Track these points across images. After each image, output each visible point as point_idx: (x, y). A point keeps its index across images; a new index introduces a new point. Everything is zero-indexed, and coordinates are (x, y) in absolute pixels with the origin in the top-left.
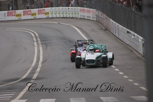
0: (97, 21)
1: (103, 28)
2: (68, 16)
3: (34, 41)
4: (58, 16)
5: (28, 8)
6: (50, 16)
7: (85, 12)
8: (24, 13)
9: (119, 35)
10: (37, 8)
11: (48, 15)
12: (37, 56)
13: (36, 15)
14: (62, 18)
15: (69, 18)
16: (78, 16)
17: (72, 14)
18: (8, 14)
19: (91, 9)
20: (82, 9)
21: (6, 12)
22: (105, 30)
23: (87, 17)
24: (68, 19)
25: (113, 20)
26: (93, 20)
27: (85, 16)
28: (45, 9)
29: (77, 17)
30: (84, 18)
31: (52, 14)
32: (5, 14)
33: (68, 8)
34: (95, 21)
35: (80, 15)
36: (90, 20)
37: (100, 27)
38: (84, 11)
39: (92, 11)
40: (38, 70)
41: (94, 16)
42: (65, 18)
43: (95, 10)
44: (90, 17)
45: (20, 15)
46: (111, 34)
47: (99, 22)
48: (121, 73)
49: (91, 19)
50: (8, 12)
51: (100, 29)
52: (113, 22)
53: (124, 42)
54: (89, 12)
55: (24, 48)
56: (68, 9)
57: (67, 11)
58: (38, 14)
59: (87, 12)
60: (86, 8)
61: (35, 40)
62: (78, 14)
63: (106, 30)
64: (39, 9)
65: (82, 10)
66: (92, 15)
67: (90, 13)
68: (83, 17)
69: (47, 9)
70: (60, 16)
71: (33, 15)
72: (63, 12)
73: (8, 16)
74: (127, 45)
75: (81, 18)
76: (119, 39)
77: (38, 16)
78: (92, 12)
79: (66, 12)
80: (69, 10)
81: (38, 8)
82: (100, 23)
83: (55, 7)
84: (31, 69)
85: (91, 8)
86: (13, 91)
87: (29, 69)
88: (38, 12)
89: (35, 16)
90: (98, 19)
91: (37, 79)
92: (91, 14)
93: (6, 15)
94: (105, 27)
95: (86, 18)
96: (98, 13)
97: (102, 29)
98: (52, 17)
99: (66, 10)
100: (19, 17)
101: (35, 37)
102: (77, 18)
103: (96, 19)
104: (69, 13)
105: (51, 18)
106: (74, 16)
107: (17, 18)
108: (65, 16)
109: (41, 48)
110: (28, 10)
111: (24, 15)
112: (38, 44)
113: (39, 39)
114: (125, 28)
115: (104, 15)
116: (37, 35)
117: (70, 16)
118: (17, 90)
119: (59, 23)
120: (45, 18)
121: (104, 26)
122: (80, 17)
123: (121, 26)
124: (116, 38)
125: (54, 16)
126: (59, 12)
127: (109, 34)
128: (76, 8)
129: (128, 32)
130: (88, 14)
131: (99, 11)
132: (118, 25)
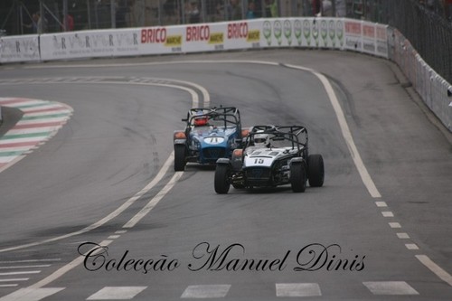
0: (390, 60)
1: (403, 80)
2: (313, 44)
4: (285, 43)
6: (263, 43)
7: (360, 32)
8: (188, 34)
10: (225, 20)
11: (255, 41)
13: (222, 41)
14: (297, 48)
15: (317, 48)
16: (342, 45)
17: (324, 37)
18: (143, 36)
19: (377, 24)
20: (351, 23)
21: (139, 29)
22: (404, 86)
23: (366, 46)
24: (312, 54)
25: (422, 56)
26: (381, 57)
27: (360, 43)
28: (248, 21)
29: (338, 45)
30: (358, 49)
31: (267, 37)
32: (135, 35)
33: (311, 19)
34: (385, 59)
35: (346, 40)
36: (373, 55)
37: (395, 76)
38: (356, 28)
39: (378, 28)
40: (154, 201)
41: (383, 45)
42: (304, 49)
43: (387, 26)
44: (371, 47)
45: (178, 40)
46: (416, 99)
47: (394, 62)
48: (389, 214)
49: (376, 52)
50: (143, 31)
51: (390, 84)
52: (424, 67)
53: (443, 123)
54: (369, 31)
56: (312, 22)
57: (309, 30)
58: (229, 37)
59: (365, 33)
60: (362, 22)
62: (340, 38)
63: (408, 86)
64: (232, 22)
65: (351, 27)
66: (378, 41)
67: (373, 36)
68: (353, 48)
69: (255, 24)
70: (290, 43)
71: (214, 38)
72: (298, 33)
73: (143, 42)
74: (447, 130)
75: (348, 50)
77: (228, 44)
78: (378, 33)
79: (307, 33)
80: (316, 26)
81: (230, 19)
82: (398, 65)
83: (275, 17)
84: (134, 198)
86: (43, 263)
87: (129, 198)
88: (230, 31)
89: (218, 44)
90: (392, 52)
91: (138, 227)
92: (376, 39)
93: (139, 38)
94: (407, 79)
95: (362, 49)
96: (393, 36)
97: (399, 82)
98: (267, 45)
99: (308, 27)
100: (176, 46)
101: (197, 105)
102: (338, 49)
103: (389, 53)
104: (315, 34)
105: (265, 49)
106: (330, 45)
107: (167, 49)
108: (304, 44)
110: (200, 25)
111: (188, 40)
114: (444, 81)
115: (407, 40)
116: (207, 98)
117: (317, 44)
118: (56, 260)
119: (282, 65)
120: (249, 50)
121: (404, 75)
122: (345, 46)
123: (437, 75)
125: (275, 43)
126: (288, 33)
127: (412, 98)
128: (335, 19)
129: (449, 93)
130: (367, 37)
131: (395, 30)
132: (431, 72)
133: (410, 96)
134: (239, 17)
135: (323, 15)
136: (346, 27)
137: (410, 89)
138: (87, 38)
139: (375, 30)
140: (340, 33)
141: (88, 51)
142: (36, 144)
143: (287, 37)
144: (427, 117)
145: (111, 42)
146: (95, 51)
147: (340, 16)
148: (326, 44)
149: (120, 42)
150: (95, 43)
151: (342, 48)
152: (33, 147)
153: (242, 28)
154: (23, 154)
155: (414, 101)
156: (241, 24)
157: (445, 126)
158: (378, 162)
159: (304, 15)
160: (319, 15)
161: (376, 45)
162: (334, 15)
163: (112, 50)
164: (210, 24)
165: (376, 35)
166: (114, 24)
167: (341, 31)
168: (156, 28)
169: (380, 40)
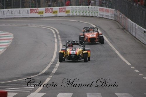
0: (115, 20)
2: (88, 15)
3: (54, 38)
4: (78, 14)
5: (49, 6)
6: (71, 14)
7: (104, 11)
8: (46, 11)
9: (136, 34)
11: (68, 14)
12: (57, 52)
14: (82, 16)
15: (89, 16)
16: (98, 15)
17: (92, 13)
18: (31, 11)
19: (110, 9)
20: (101, 8)
21: (29, 9)
22: (122, 29)
23: (106, 16)
25: (130, 19)
26: (112, 20)
27: (104, 15)
28: (66, 7)
29: (96, 15)
30: (103, 17)
31: (72, 12)
32: (28, 11)
33: (87, 7)
34: (113, 20)
35: (100, 14)
36: (109, 19)
37: (118, 26)
38: (103, 10)
39: (111, 10)
40: (57, 65)
41: (112, 16)
43: (114, 10)
44: (108, 16)
45: (42, 13)
46: (128, 33)
48: (137, 71)
49: (110, 18)
51: (117, 28)
52: (130, 22)
53: (140, 41)
54: (108, 11)
55: (45, 44)
57: (86, 10)
58: (60, 12)
59: (106, 12)
60: (105, 8)
61: (55, 36)
62: (97, 13)
63: (124, 29)
64: (60, 7)
65: (101, 10)
66: (111, 14)
67: (109, 13)
68: (102, 16)
69: (68, 8)
70: (80, 14)
71: (54, 12)
72: (83, 11)
73: (30, 13)
74: (144, 44)
75: (100, 17)
76: (136, 38)
77: (59, 14)
78: (111, 12)
79: (86, 11)
80: (89, 9)
81: (59, 6)
82: (118, 22)
85: (109, 7)
87: (49, 64)
88: (60, 10)
89: (56, 14)
90: (116, 18)
91: (56, 73)
92: (110, 14)
93: (29, 12)
94: (123, 27)
95: (105, 17)
96: (117, 13)
97: (120, 28)
100: (41, 15)
101: (55, 34)
102: (96, 17)
103: (115, 18)
104: (89, 12)
105: (72, 16)
106: (94, 15)
107: (39, 15)
108: (85, 15)
109: (61, 45)
110: (50, 8)
112: (58, 41)
113: (59, 36)
114: (142, 28)
115: (122, 14)
116: (58, 32)
117: (89, 15)
119: (78, 21)
120: (66, 16)
121: (121, 25)
122: (99, 16)
123: (138, 26)
124: (133, 37)
125: (75, 14)
126: (79, 11)
127: (127, 33)
128: (96, 7)
129: (145, 32)
130: (107, 13)
131: (118, 11)
132: (135, 25)
133: (126, 32)
134: (62, 6)
135: (91, 6)
136: (99, 10)
137: (124, 30)
138: (12, 11)
139: (110, 11)
140: (97, 12)
141: (12, 16)
142: (7, 45)
143: (79, 12)
144: (134, 39)
145: (20, 13)
146: (14, 15)
147: (97, 6)
148: (92, 15)
149: (23, 13)
150: (15, 13)
151: (98, 16)
152: (6, 46)
153: (64, 9)
154: (4, 49)
155: (128, 34)
156: (64, 8)
157: (142, 42)
158: (125, 54)
159: (85, 5)
160: (90, 5)
161: (110, 16)
162: (95, 6)
163: (20, 15)
164: (53, 8)
165: (110, 12)
166: (21, 7)
167: (98, 11)
168: (35, 8)
169: (112, 14)
